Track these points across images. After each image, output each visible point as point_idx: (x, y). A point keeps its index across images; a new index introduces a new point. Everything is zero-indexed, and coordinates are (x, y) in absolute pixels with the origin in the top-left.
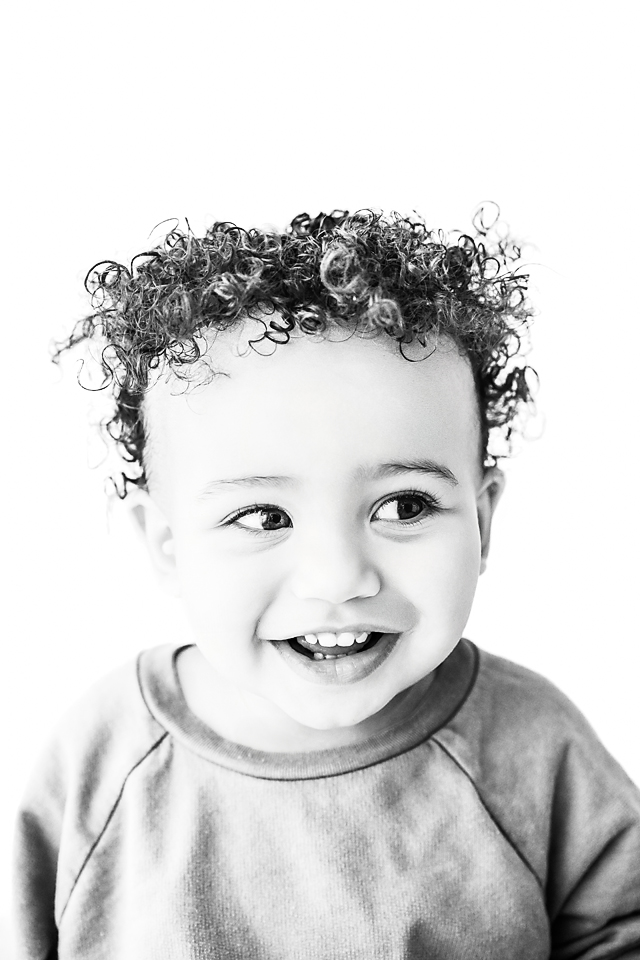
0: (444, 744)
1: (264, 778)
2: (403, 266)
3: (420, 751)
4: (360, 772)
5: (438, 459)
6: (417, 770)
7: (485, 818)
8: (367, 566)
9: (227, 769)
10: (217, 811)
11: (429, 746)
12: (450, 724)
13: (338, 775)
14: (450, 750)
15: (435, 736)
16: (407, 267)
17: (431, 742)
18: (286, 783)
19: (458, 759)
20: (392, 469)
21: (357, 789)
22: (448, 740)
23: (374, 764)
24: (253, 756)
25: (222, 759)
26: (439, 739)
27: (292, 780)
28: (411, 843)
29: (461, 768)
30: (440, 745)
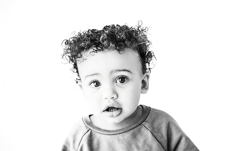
0: (144, 125)
2: (117, 37)
3: (139, 127)
4: (128, 132)
6: (139, 130)
7: (153, 138)
9: (102, 134)
10: (101, 142)
11: (141, 126)
12: (145, 121)
13: (124, 133)
14: (145, 126)
15: (142, 124)
16: (118, 37)
17: (142, 125)
18: (114, 135)
19: (147, 127)
20: (118, 71)
21: (128, 135)
22: (145, 124)
23: (131, 130)
24: (107, 131)
25: (101, 132)
26: (143, 124)
28: (139, 144)
29: (148, 129)
30: (143, 125)
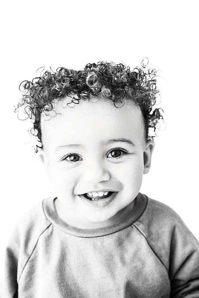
0: (137, 226)
1: (81, 237)
3: (129, 228)
4: (111, 235)
5: (127, 138)
6: (128, 234)
7: (149, 249)
8: (105, 171)
9: (70, 234)
10: (67, 247)
11: (132, 227)
12: (139, 220)
13: (103, 236)
14: (138, 228)
15: (134, 224)
16: (114, 79)
17: (133, 226)
18: (88, 238)
19: (141, 231)
20: (112, 141)
21: (110, 240)
22: (138, 225)
23: (115, 232)
24: (77, 230)
25: (68, 231)
26: (135, 225)
27: (90, 237)
28: (126, 257)
29: (142, 234)
30: (135, 227)
